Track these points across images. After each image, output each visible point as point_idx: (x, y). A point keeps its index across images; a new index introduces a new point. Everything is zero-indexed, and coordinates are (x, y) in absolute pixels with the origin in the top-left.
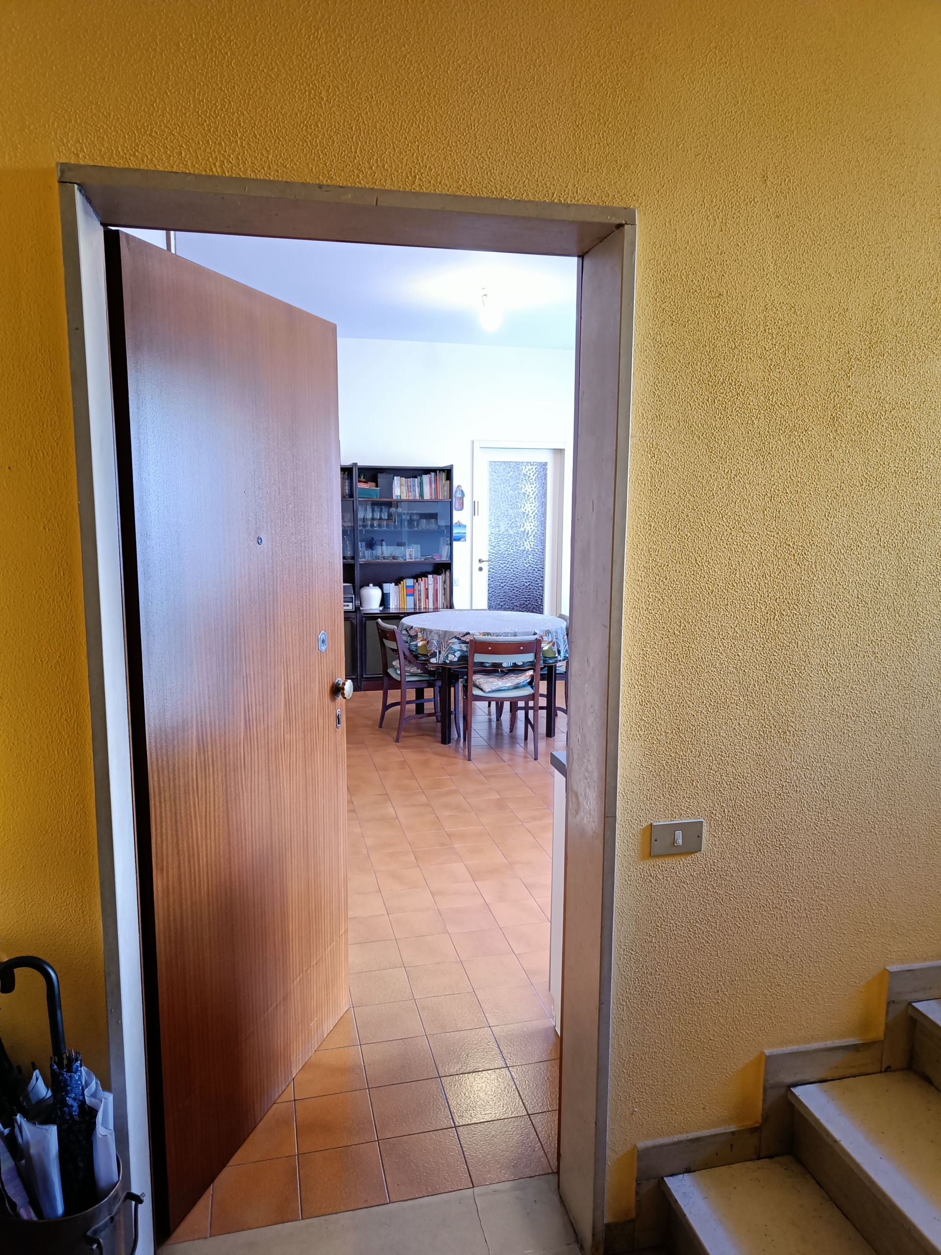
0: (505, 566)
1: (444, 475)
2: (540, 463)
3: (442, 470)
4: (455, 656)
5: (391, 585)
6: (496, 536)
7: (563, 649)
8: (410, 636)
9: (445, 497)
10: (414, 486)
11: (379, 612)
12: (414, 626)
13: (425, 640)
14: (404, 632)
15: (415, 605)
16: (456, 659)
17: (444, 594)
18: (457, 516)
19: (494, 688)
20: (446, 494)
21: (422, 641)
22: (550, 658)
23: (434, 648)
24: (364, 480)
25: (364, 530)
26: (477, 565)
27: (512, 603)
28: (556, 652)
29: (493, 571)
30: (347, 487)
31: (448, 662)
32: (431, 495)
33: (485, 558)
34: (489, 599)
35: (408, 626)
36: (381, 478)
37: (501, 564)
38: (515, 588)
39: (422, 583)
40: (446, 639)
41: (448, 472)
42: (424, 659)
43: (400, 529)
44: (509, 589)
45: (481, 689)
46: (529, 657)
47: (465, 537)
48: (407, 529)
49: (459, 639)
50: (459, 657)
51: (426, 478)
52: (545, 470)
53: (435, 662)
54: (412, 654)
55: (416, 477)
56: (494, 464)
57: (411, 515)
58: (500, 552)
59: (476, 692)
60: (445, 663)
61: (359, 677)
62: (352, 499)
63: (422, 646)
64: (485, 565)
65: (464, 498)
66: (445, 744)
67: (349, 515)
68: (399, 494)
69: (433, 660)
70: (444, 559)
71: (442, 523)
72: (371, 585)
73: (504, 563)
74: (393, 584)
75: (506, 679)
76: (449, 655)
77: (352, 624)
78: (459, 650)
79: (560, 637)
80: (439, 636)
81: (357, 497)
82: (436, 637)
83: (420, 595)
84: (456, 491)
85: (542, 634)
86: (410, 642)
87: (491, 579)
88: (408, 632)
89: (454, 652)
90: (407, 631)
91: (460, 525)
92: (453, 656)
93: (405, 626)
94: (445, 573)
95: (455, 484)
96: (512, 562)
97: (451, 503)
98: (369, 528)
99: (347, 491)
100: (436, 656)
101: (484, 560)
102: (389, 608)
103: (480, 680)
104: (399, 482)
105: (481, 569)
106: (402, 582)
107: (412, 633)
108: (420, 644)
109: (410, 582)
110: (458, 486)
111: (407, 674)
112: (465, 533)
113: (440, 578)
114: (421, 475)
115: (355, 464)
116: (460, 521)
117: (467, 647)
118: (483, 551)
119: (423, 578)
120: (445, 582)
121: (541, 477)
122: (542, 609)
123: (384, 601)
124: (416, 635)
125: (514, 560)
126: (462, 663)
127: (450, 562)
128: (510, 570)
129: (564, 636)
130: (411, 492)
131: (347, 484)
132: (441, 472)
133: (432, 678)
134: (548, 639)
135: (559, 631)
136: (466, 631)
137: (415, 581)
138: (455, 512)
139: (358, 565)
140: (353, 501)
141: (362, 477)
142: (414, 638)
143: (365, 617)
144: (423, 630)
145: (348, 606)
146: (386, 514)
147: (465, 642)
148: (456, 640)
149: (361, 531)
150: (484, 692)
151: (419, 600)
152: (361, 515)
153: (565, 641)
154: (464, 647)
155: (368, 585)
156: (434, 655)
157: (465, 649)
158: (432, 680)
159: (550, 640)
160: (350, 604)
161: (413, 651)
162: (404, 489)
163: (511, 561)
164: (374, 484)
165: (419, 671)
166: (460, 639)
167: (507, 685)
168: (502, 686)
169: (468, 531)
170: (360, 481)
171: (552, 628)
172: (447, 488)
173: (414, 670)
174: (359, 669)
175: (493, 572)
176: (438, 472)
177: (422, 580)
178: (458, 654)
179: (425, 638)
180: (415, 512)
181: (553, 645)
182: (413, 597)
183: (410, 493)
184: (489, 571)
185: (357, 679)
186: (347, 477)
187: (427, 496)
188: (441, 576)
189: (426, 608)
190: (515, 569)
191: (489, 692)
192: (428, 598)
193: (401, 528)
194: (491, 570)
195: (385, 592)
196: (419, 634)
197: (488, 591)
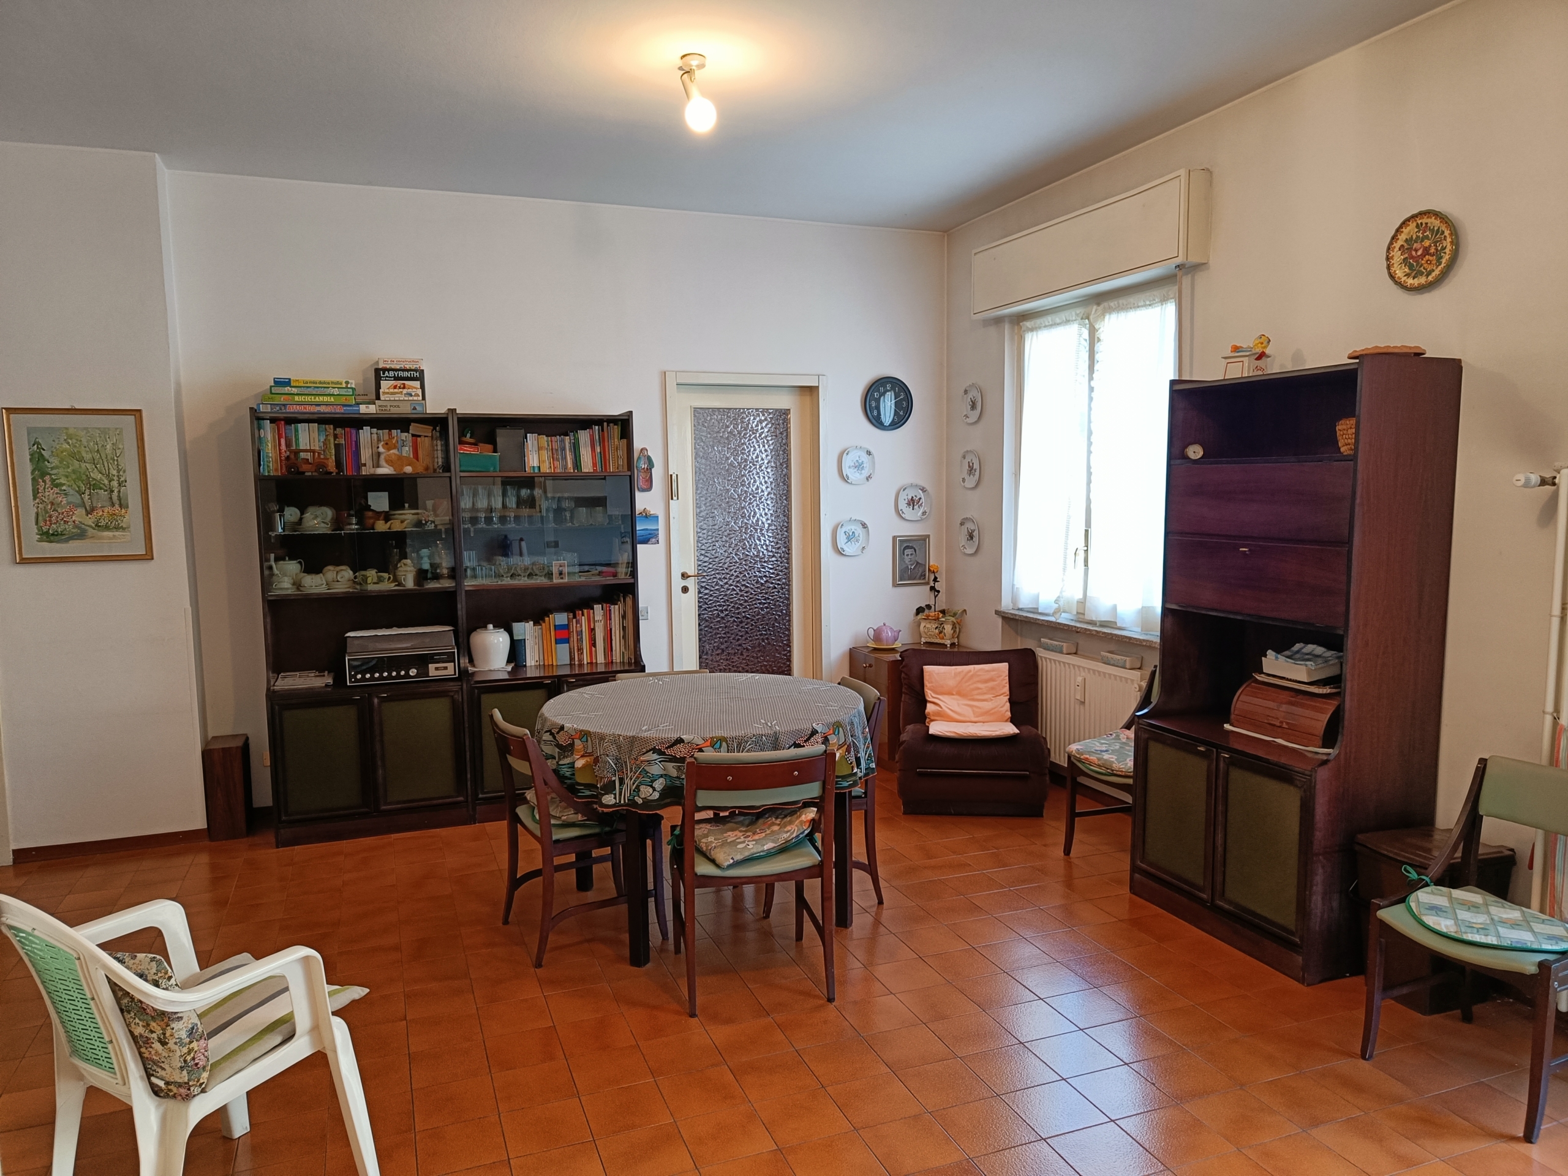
0: (726, 583)
1: (616, 430)
2: (777, 410)
3: (612, 420)
4: (654, 790)
5: (527, 624)
6: (710, 533)
7: (863, 754)
8: (558, 746)
9: (621, 469)
10: (563, 449)
11: (506, 676)
12: (567, 725)
13: (590, 754)
14: (547, 737)
15: (572, 659)
16: (656, 795)
17: (624, 637)
18: (643, 501)
19: (739, 857)
20: (621, 463)
21: (582, 756)
22: (844, 777)
23: (608, 775)
24: (472, 440)
25: (472, 529)
26: (678, 583)
27: (740, 645)
28: (854, 764)
29: (707, 591)
30: (439, 452)
31: (640, 801)
32: (594, 465)
33: (691, 571)
34: (700, 640)
35: (554, 724)
36: (503, 437)
37: (720, 579)
38: (744, 620)
39: (584, 620)
40: (635, 754)
41: (624, 424)
42: (588, 793)
43: (540, 525)
44: (734, 621)
45: (713, 861)
46: (813, 790)
47: (657, 536)
48: (552, 525)
49: (660, 753)
50: (663, 790)
51: (584, 436)
52: (786, 421)
53: (613, 802)
54: (562, 783)
55: (566, 435)
56: (699, 413)
57: (560, 499)
58: (717, 560)
59: (703, 868)
60: (632, 803)
61: (470, 799)
62: (448, 474)
63: (584, 767)
64: (691, 583)
65: (653, 470)
66: (639, 966)
67: (445, 503)
68: (536, 464)
69: (609, 799)
70: (623, 577)
71: (614, 511)
72: (491, 626)
73: (725, 578)
74: (531, 623)
75: (763, 831)
76: (642, 788)
77: (454, 702)
78: (661, 776)
79: (858, 732)
80: (619, 747)
81: (458, 469)
82: (613, 750)
83: (580, 640)
84: (639, 458)
85: (825, 730)
86: (560, 759)
87: (703, 605)
88: (554, 737)
89: (652, 782)
90: (552, 734)
91: (647, 516)
92: (651, 790)
93: (548, 724)
94: (624, 601)
95: (638, 444)
96: (737, 576)
97: (631, 478)
98: (482, 525)
99: (440, 460)
100: (615, 789)
101: (689, 574)
102: (525, 666)
103: (711, 839)
104: (536, 443)
105: (685, 590)
106: (547, 619)
107: (562, 739)
108: (579, 764)
109: (561, 618)
110: (642, 450)
111: (553, 822)
112: (658, 530)
113: (616, 610)
114: (575, 431)
115: (453, 411)
116: (648, 509)
117: (679, 769)
118: (686, 560)
119: (585, 611)
120: (624, 617)
121: (781, 433)
122: (790, 651)
123: (516, 652)
124: (572, 745)
125: (740, 573)
126: (668, 800)
127: (632, 581)
128: (734, 590)
129: (864, 728)
130: (558, 460)
131: (439, 448)
132: (611, 425)
133: (607, 829)
134: (838, 740)
135: (856, 720)
136: (675, 736)
137: (571, 615)
138: (639, 496)
139: (463, 593)
140: (450, 478)
141: (468, 435)
142: (567, 749)
143: (477, 687)
144: (585, 735)
145: (446, 668)
146: (514, 500)
147: (673, 759)
148: (655, 756)
149: (467, 531)
150: (718, 866)
151: (579, 650)
152: (466, 503)
153: (865, 738)
154: (672, 769)
155: (484, 627)
156: (609, 788)
157: (674, 773)
158: (606, 833)
159: (842, 741)
160: (450, 665)
161: (567, 778)
162: (545, 455)
163: (735, 574)
164: (490, 447)
165: (580, 817)
166: (664, 754)
167: (765, 848)
168: (755, 850)
169: (661, 526)
170: (461, 442)
171: (843, 717)
172: (622, 453)
173: (570, 815)
174: (469, 783)
175: (706, 594)
176: (605, 424)
177: (583, 615)
178: (659, 784)
179: (590, 750)
180: (566, 495)
181: (848, 751)
182: (568, 644)
183: (557, 463)
184: (700, 592)
185: (467, 802)
186: (438, 434)
187: (587, 466)
188: (617, 606)
189: (591, 663)
190: (743, 588)
191: (730, 866)
192: (595, 647)
193: (543, 524)
194: (702, 590)
195: (515, 638)
196: (577, 742)
197: (699, 625)
